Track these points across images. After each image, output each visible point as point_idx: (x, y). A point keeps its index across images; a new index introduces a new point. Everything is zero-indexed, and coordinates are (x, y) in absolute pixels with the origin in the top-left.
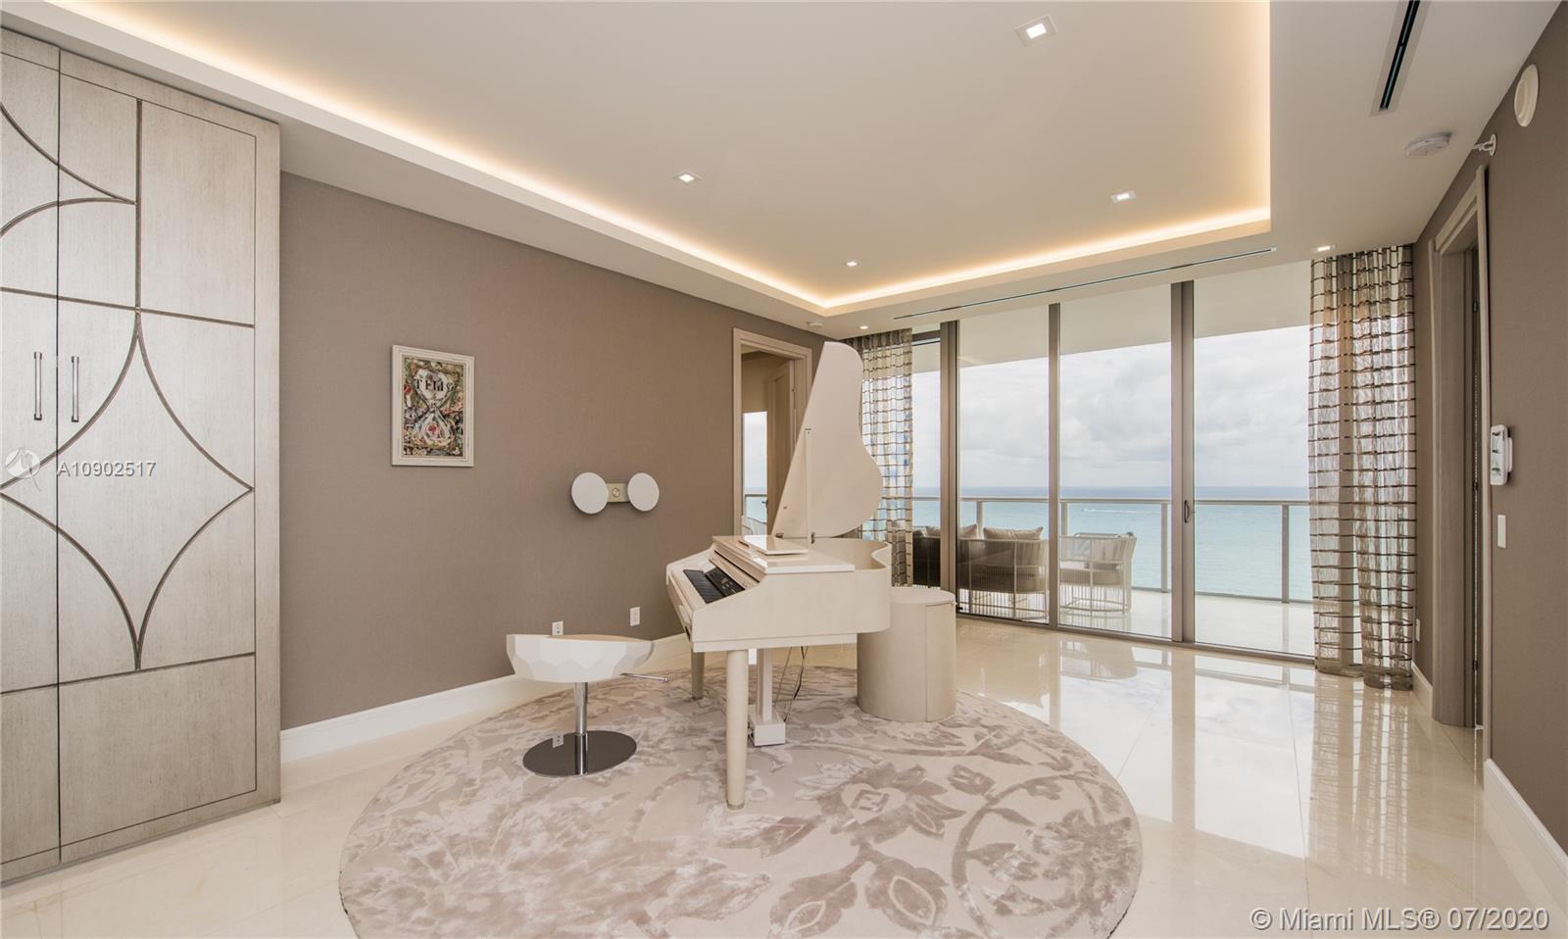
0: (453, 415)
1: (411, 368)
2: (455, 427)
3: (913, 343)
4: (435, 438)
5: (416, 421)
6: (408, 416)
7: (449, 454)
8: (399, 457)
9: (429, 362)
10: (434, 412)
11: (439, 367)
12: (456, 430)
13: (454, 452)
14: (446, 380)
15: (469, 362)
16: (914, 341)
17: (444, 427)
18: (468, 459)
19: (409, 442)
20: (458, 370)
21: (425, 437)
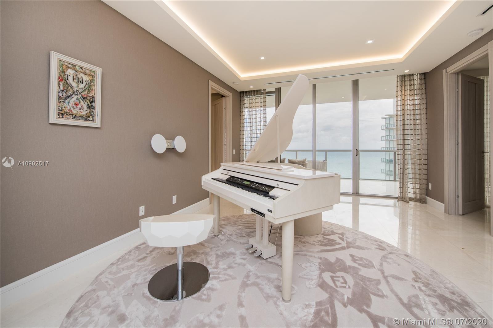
0: (89, 98)
1: (63, 67)
2: (90, 105)
3: (267, 95)
4: (78, 110)
5: (66, 98)
6: (61, 95)
7: (86, 120)
8: (54, 118)
9: (75, 66)
10: (77, 95)
11: (81, 70)
12: (91, 107)
13: (89, 119)
14: (85, 78)
15: (99, 71)
16: (267, 94)
17: (84, 105)
18: (97, 123)
19: (61, 110)
20: (93, 74)
21: (72, 109)
